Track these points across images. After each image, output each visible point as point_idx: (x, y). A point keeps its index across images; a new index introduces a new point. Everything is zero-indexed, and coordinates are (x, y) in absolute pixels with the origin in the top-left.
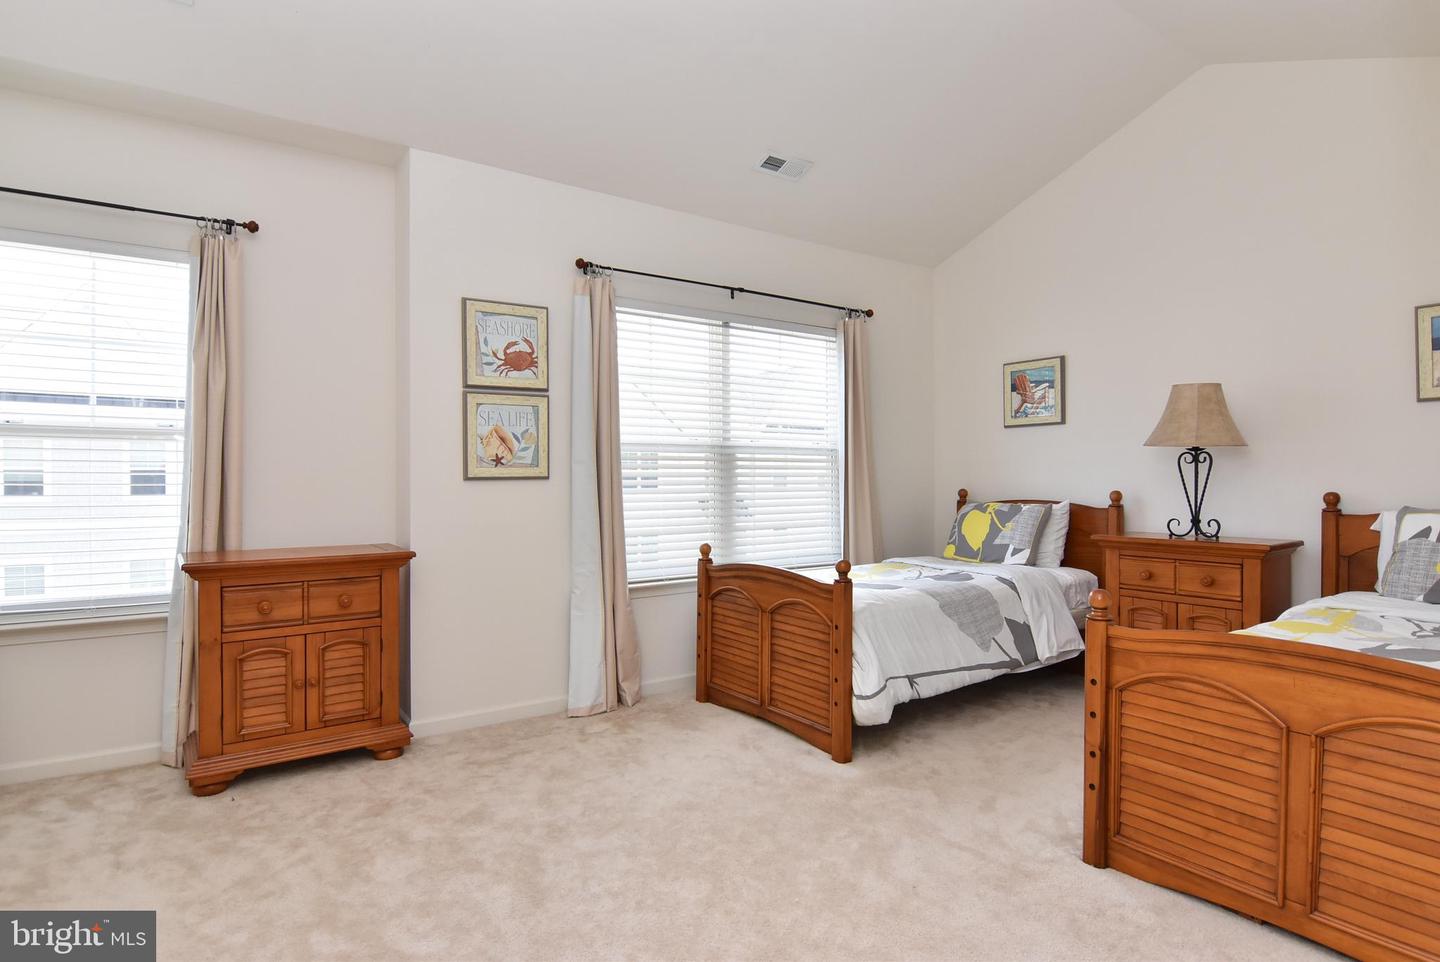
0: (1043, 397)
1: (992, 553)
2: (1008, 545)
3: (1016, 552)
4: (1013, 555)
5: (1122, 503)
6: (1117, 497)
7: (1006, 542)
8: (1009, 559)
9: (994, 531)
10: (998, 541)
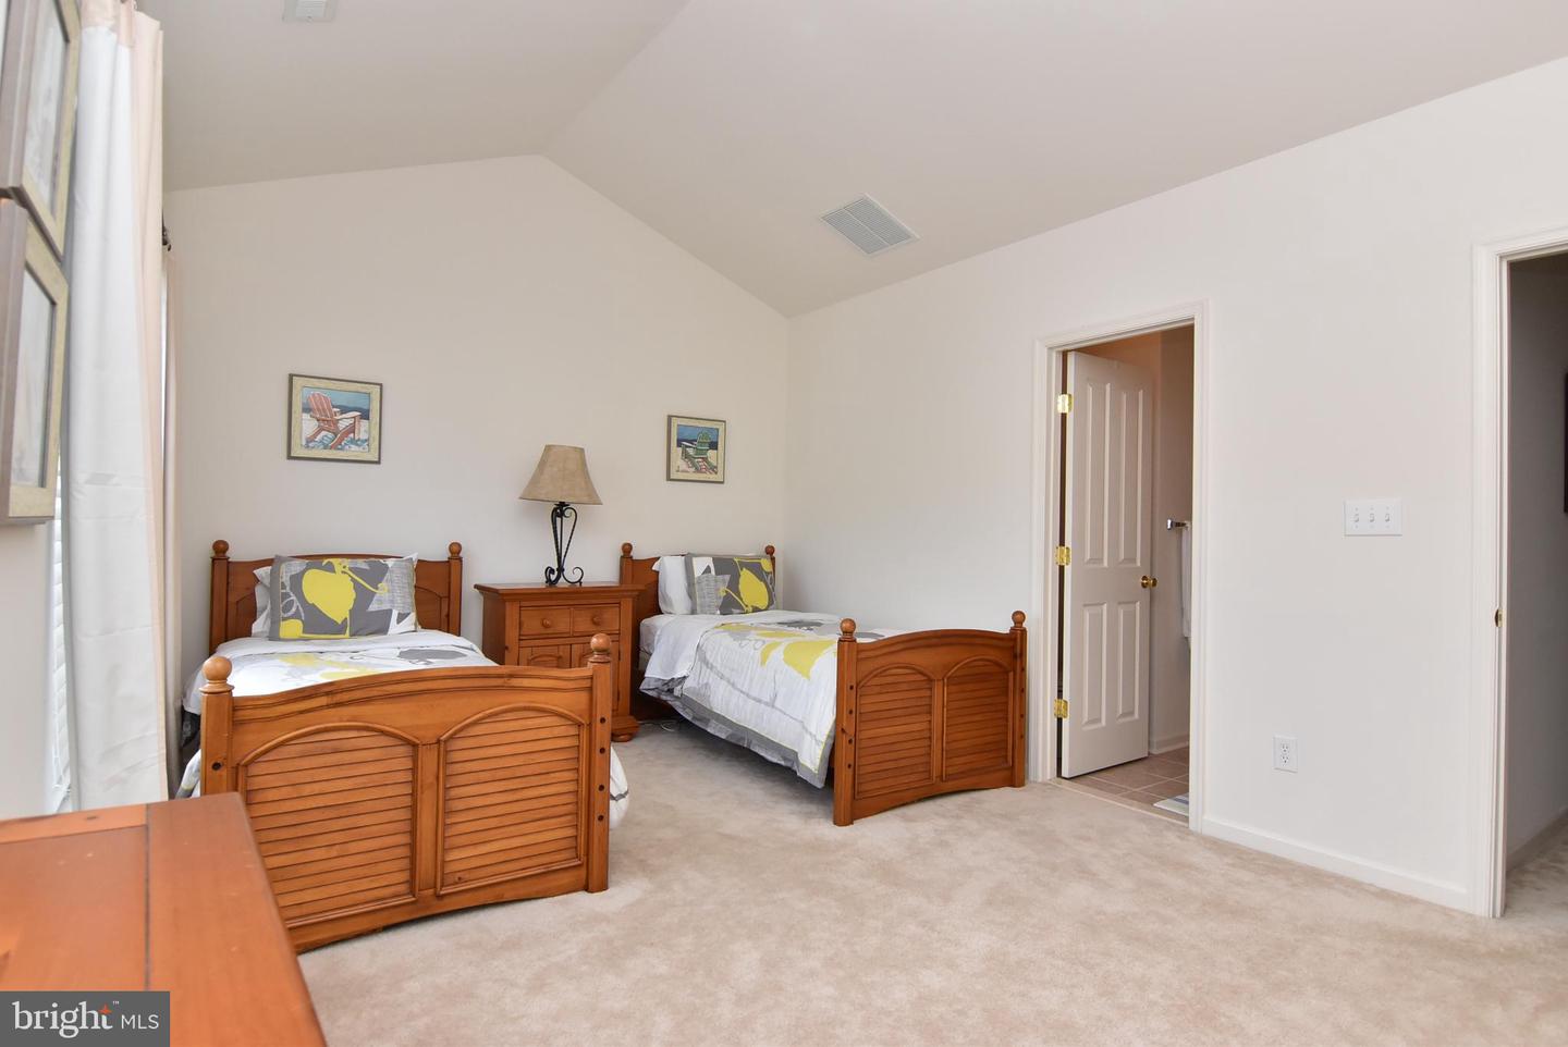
0: (352, 429)
1: (368, 623)
2: (391, 611)
3: (401, 617)
4: (398, 622)
5: (461, 555)
6: (455, 550)
7: (386, 607)
8: (394, 628)
9: (363, 597)
10: (373, 607)
